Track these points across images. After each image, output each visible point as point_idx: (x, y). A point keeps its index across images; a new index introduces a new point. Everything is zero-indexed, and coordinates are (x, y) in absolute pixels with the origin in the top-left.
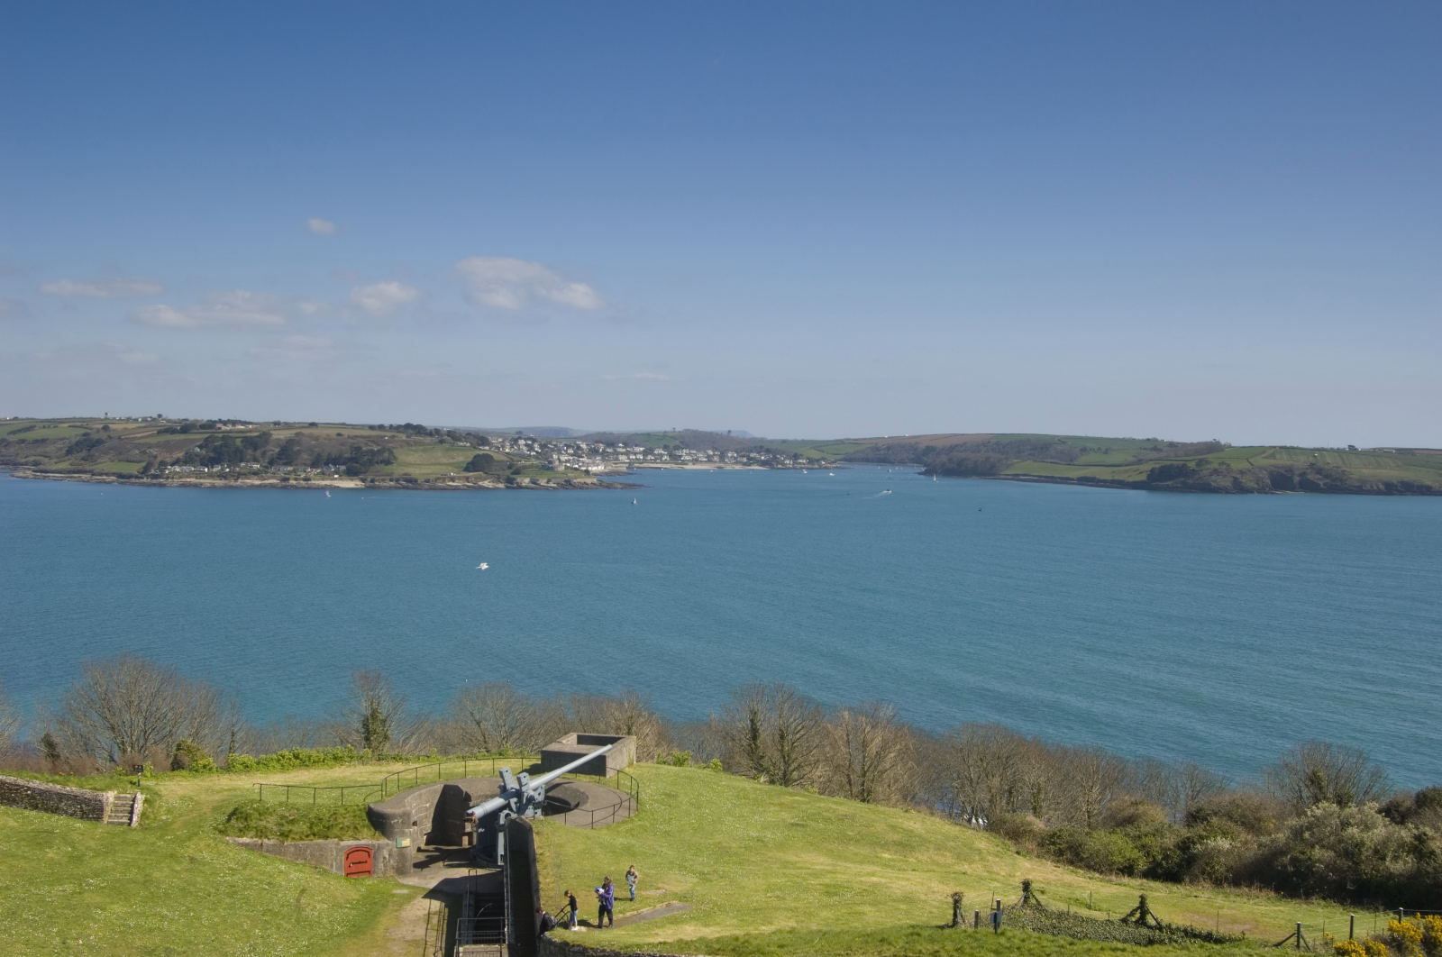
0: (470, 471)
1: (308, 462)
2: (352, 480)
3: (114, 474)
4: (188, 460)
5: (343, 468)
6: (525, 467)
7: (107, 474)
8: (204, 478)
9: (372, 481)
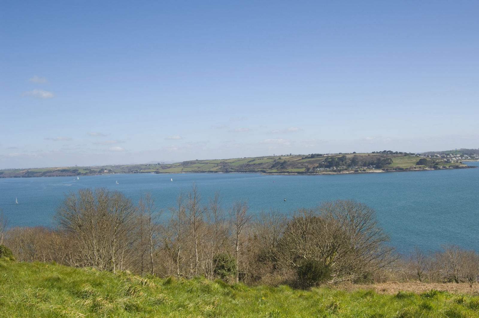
0: (420, 165)
1: (362, 165)
2: (379, 170)
3: (296, 172)
4: (321, 166)
5: (375, 166)
6: (439, 162)
7: (294, 173)
8: (329, 172)
9: (387, 170)
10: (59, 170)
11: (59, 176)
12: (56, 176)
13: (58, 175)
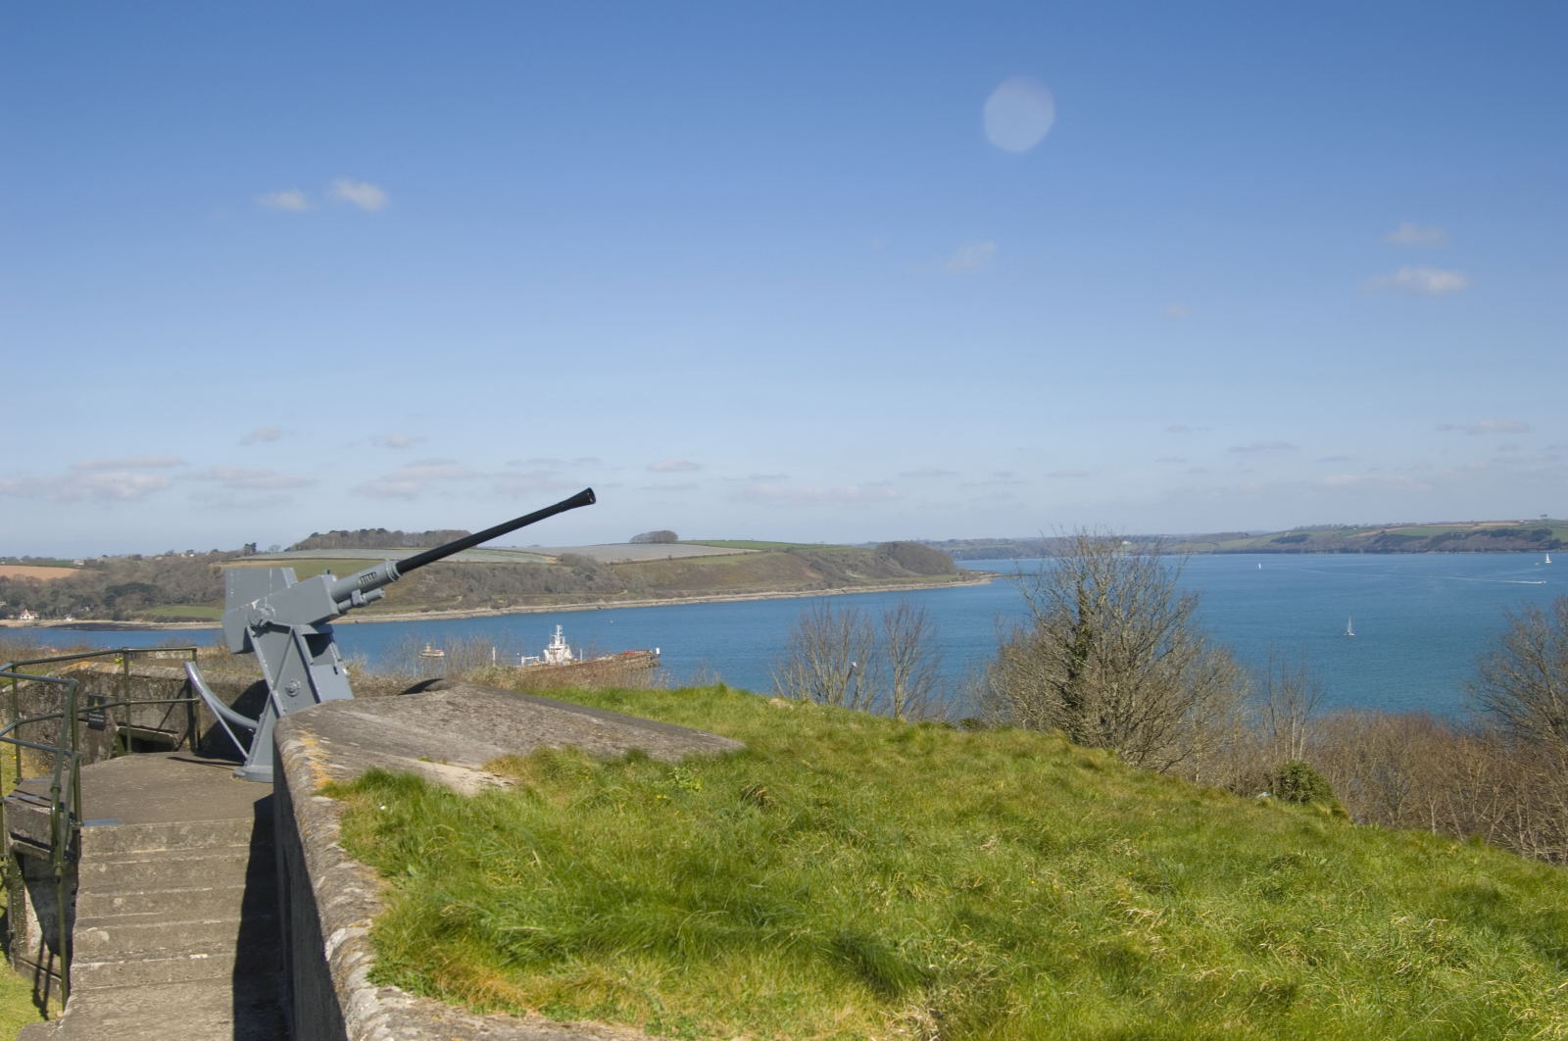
10: (1484, 532)
11: (1486, 550)
12: (1476, 550)
13: (1483, 547)
